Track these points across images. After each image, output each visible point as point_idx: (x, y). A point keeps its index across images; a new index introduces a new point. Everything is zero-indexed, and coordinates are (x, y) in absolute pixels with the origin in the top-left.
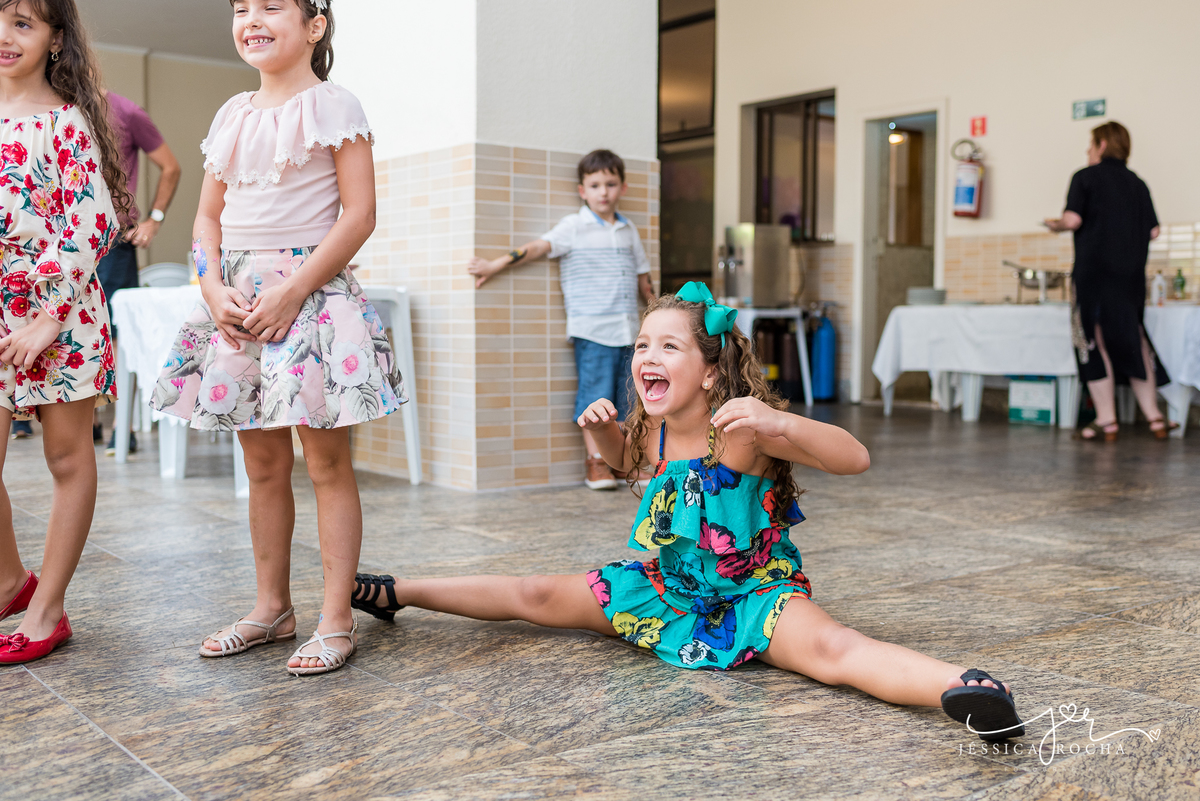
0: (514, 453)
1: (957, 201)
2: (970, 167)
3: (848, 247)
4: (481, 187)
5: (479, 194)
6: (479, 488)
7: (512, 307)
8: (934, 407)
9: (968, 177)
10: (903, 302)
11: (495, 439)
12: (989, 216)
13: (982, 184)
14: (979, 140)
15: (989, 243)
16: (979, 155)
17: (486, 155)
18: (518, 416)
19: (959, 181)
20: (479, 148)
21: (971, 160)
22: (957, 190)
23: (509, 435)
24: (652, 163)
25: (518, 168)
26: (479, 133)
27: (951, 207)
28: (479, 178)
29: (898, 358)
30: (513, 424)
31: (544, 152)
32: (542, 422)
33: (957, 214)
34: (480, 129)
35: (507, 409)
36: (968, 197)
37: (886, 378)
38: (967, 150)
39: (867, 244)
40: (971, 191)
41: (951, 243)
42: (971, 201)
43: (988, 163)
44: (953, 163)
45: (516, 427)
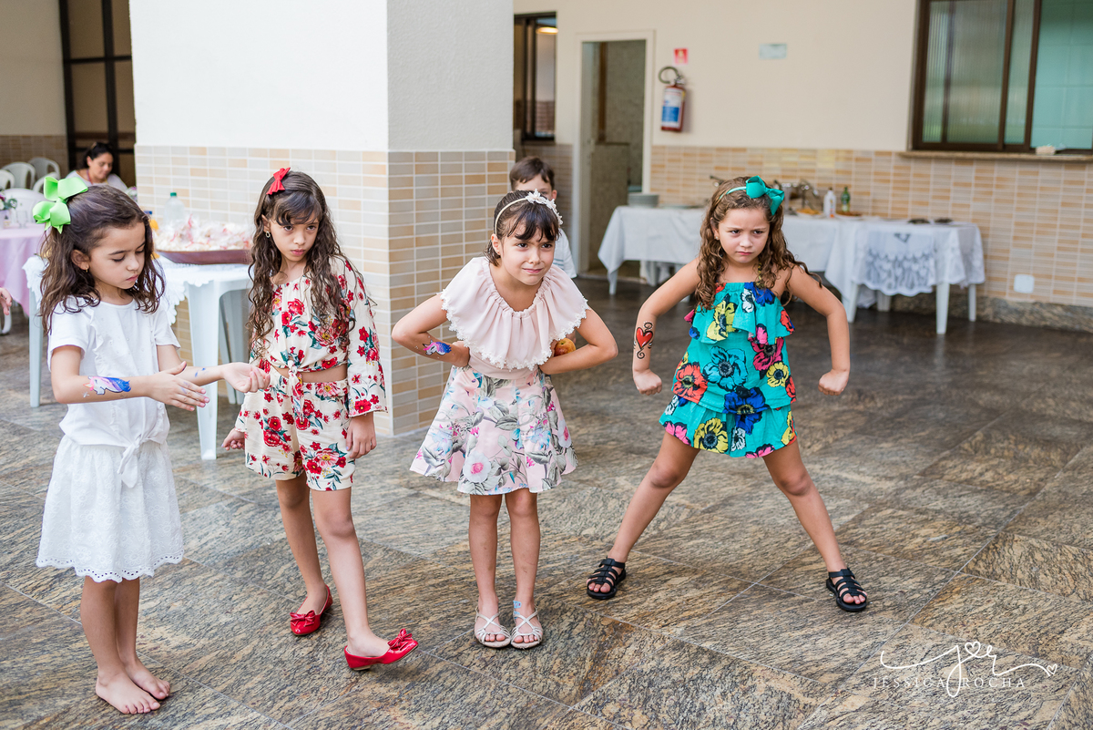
0: (418, 401)
1: (663, 119)
2: (675, 90)
3: (569, 147)
4: (392, 189)
5: (392, 195)
6: (395, 434)
7: (415, 284)
8: (642, 282)
9: (674, 100)
10: (625, 202)
11: (405, 393)
12: (688, 131)
13: (684, 104)
14: (681, 66)
15: (689, 153)
16: (682, 81)
17: (398, 161)
18: (421, 371)
19: (666, 102)
20: (392, 156)
21: (675, 86)
22: (664, 109)
23: (415, 388)
24: (510, 153)
25: (419, 169)
26: (390, 144)
27: (658, 123)
28: (391, 182)
29: (622, 249)
30: (417, 379)
31: (437, 153)
32: (438, 374)
33: (664, 129)
34: (392, 140)
35: (413, 367)
36: (673, 115)
37: (611, 265)
38: (671, 76)
39: (583, 145)
40: (676, 110)
41: (657, 150)
42: (676, 120)
43: (688, 87)
44: (660, 87)
45: (419, 380)
